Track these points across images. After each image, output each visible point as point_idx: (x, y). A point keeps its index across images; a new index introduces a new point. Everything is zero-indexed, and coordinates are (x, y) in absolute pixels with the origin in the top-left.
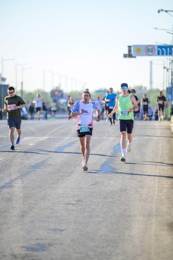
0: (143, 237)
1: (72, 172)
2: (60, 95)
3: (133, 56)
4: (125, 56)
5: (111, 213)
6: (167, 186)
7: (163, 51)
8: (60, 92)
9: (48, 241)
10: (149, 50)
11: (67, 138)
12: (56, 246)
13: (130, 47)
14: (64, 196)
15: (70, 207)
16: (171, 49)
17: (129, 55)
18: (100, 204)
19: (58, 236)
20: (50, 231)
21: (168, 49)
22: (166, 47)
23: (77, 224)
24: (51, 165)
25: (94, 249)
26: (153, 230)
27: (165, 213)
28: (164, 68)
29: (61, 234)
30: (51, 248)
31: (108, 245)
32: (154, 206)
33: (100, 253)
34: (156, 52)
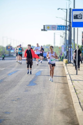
0: (49, 116)
1: (16, 85)
2: (10, 48)
3: (46, 30)
4: (42, 30)
5: (34, 105)
6: (60, 92)
7: (60, 28)
8: (11, 47)
9: (3, 118)
10: (53, 28)
11: (14, 69)
12: (7, 120)
13: (44, 26)
14: (11, 96)
15: (14, 102)
16: (64, 27)
17: (44, 30)
18: (28, 100)
19: (8, 116)
20: (4, 114)
21: (63, 27)
22: (61, 26)
23: (17, 110)
24: (6, 82)
25: (25, 122)
26: (53, 113)
27: (60, 105)
28: (61, 36)
29: (9, 115)
30: (5, 121)
31: (32, 120)
32: (54, 102)
33: (28, 124)
34: (57, 29)
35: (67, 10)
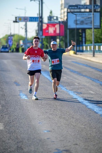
3: (18, 22)
4: (14, 22)
7: (32, 20)
10: (26, 19)
13: (16, 18)
17: (16, 21)
21: (35, 19)
22: (34, 18)
34: (29, 20)
35: (39, 1)
